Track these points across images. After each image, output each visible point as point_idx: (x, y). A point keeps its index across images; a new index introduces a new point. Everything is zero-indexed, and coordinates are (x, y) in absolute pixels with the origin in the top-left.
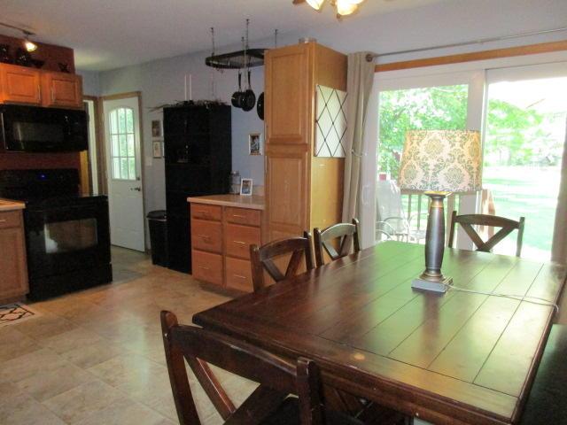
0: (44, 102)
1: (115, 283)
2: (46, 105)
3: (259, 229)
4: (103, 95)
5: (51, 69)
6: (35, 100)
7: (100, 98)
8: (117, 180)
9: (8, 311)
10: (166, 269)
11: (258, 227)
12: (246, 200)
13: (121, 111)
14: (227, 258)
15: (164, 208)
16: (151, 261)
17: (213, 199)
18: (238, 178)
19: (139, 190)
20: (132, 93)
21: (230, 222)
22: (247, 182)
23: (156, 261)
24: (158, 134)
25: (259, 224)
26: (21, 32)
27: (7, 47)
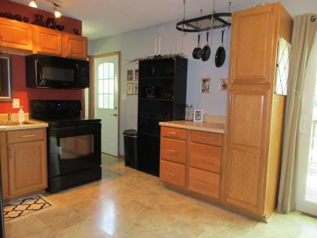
0: (63, 54)
1: (103, 180)
2: (64, 56)
3: (220, 148)
4: (95, 54)
5: (68, 32)
6: (57, 52)
7: (93, 57)
8: (101, 109)
9: (33, 202)
10: (136, 170)
11: (220, 147)
12: (198, 125)
13: (106, 64)
14: (190, 168)
15: (136, 128)
16: (123, 163)
17: (175, 123)
18: (192, 109)
19: (116, 115)
20: (114, 53)
21: (193, 142)
22: (199, 112)
23: (128, 164)
24: (131, 79)
25: (220, 145)
26: (52, 4)
27: (42, 17)
